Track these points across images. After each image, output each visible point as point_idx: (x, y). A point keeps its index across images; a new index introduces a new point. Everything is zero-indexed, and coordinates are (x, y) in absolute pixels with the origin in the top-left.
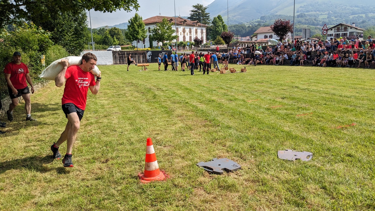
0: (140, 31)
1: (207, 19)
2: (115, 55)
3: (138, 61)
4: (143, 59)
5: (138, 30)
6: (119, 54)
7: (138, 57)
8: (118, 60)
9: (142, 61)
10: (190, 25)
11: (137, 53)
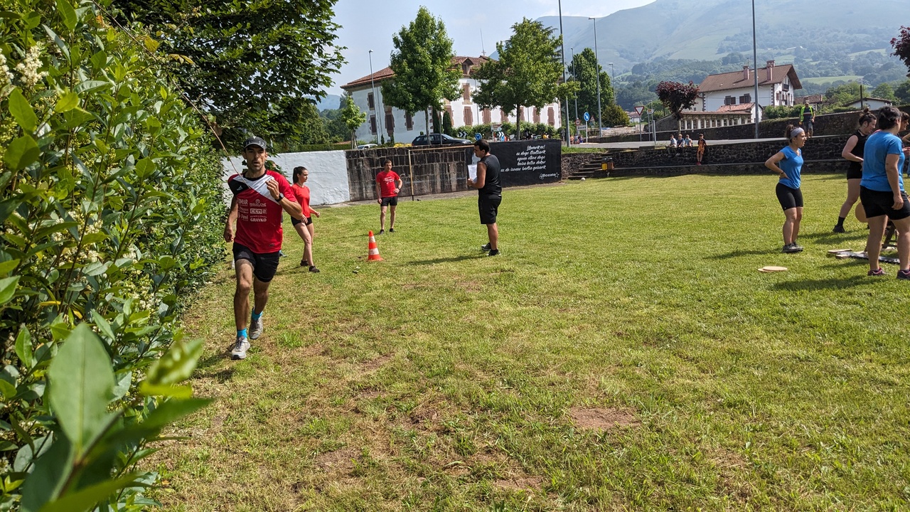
0: (439, 70)
2: (358, 167)
3: (443, 186)
4: (458, 176)
5: (433, 70)
6: (372, 163)
7: (443, 169)
8: (370, 186)
9: (454, 184)
11: (438, 155)
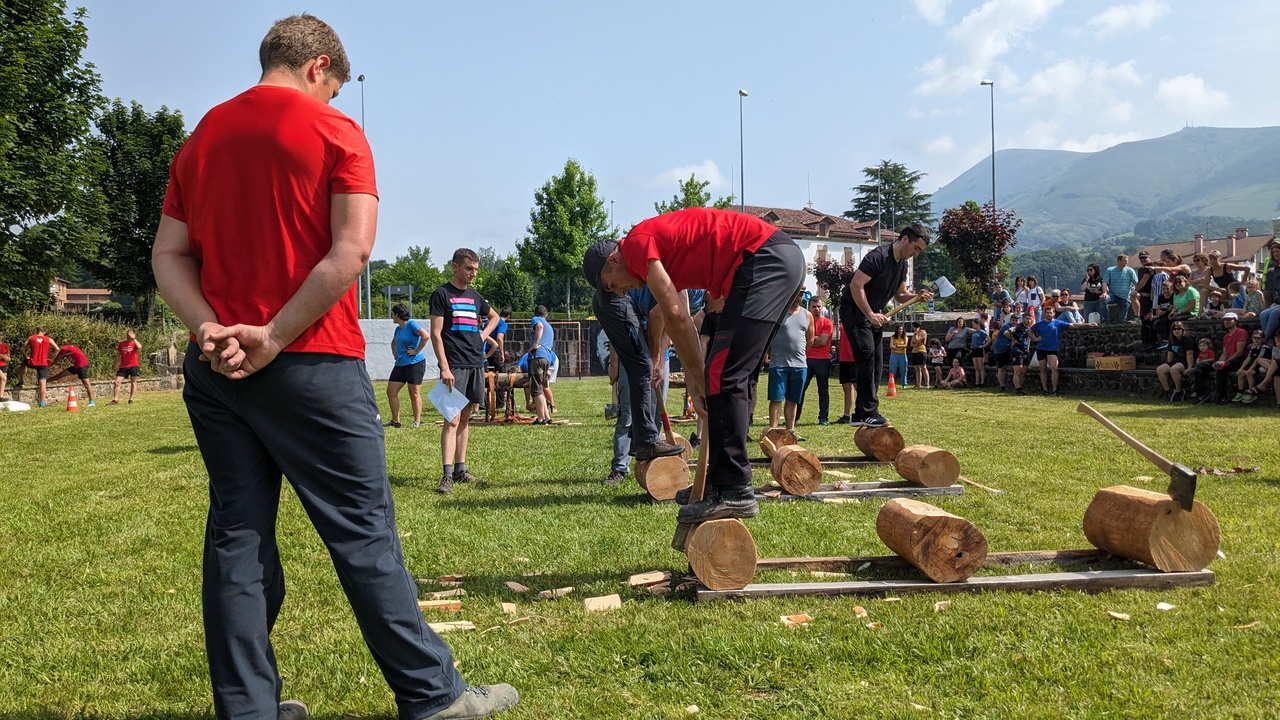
1: (922, 217)
10: (847, 237)
